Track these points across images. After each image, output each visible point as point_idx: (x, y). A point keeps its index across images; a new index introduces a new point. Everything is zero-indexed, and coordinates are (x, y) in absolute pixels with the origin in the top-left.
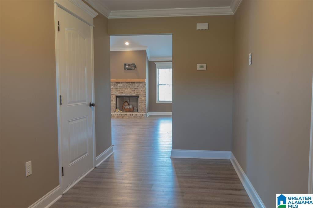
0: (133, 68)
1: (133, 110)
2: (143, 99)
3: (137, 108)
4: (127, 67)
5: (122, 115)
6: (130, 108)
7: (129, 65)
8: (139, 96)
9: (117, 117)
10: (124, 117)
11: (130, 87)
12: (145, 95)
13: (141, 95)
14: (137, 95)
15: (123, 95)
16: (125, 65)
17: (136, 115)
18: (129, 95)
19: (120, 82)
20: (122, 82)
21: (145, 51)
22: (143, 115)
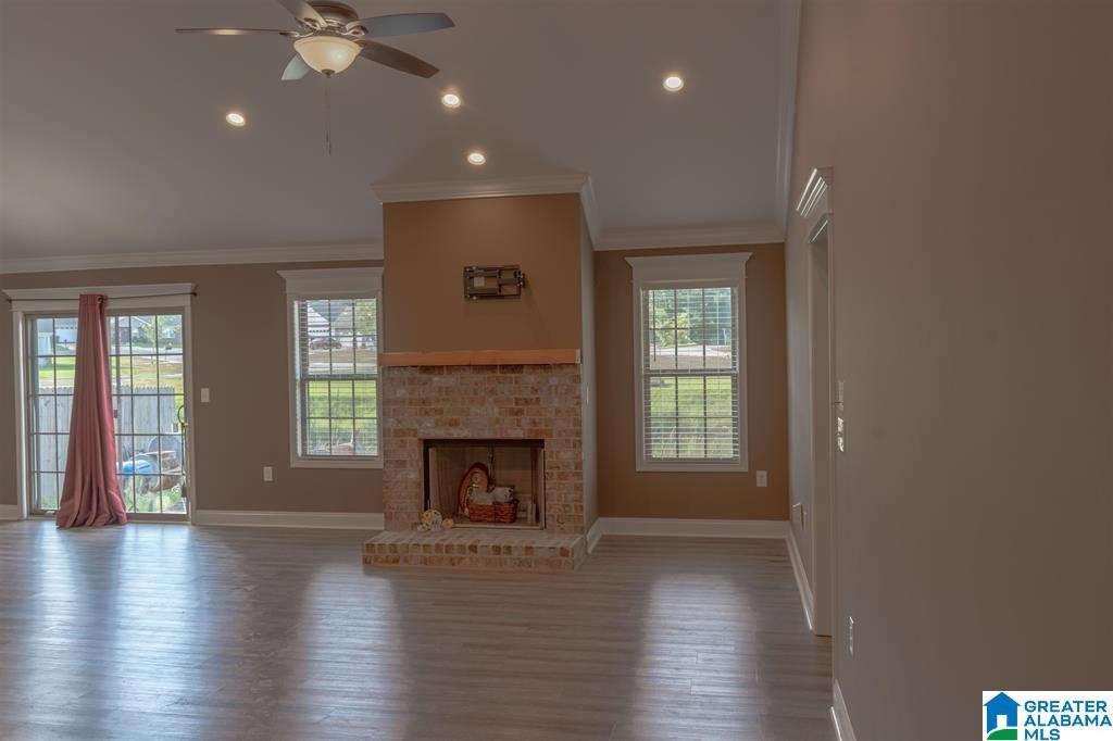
0: (512, 290)
1: (508, 514)
2: (566, 455)
3: (535, 501)
4: (479, 283)
5: (449, 548)
6: (496, 504)
7: (490, 273)
8: (547, 439)
9: (425, 561)
10: (461, 559)
11: (492, 392)
12: (579, 434)
13: (555, 434)
14: (532, 437)
15: (456, 433)
16: (469, 274)
17: (529, 549)
18: (488, 435)
19: (441, 367)
20: (451, 368)
21: (576, 196)
22: (564, 552)
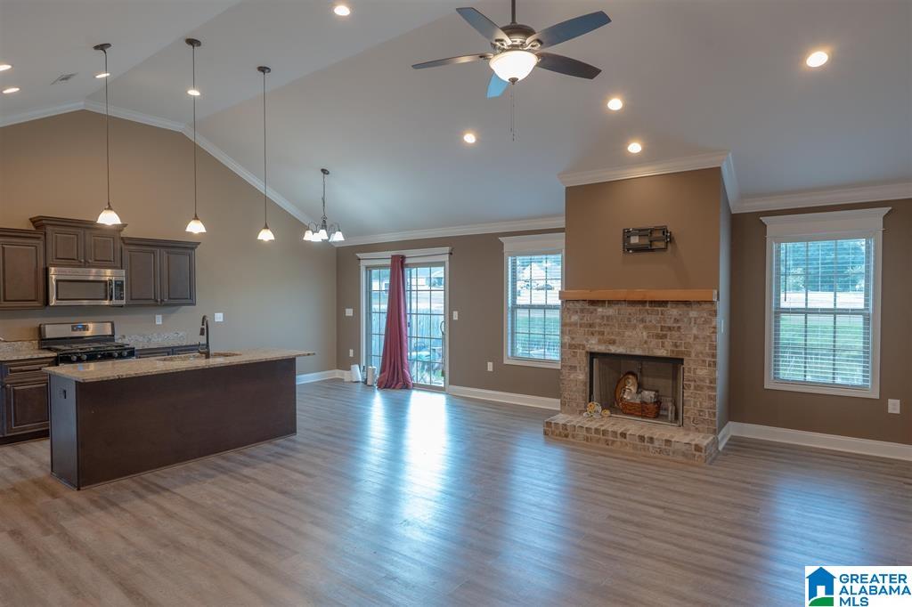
0: (661, 245)
1: (654, 411)
2: (702, 372)
3: (675, 404)
4: (635, 240)
5: (605, 433)
6: (643, 403)
7: (641, 232)
8: (686, 358)
9: (587, 439)
10: (613, 442)
11: (643, 321)
12: (714, 356)
13: (693, 355)
14: (674, 356)
15: (613, 349)
16: (627, 234)
17: (668, 442)
18: (638, 352)
19: (603, 302)
20: (611, 302)
21: (718, 170)
22: (698, 448)
